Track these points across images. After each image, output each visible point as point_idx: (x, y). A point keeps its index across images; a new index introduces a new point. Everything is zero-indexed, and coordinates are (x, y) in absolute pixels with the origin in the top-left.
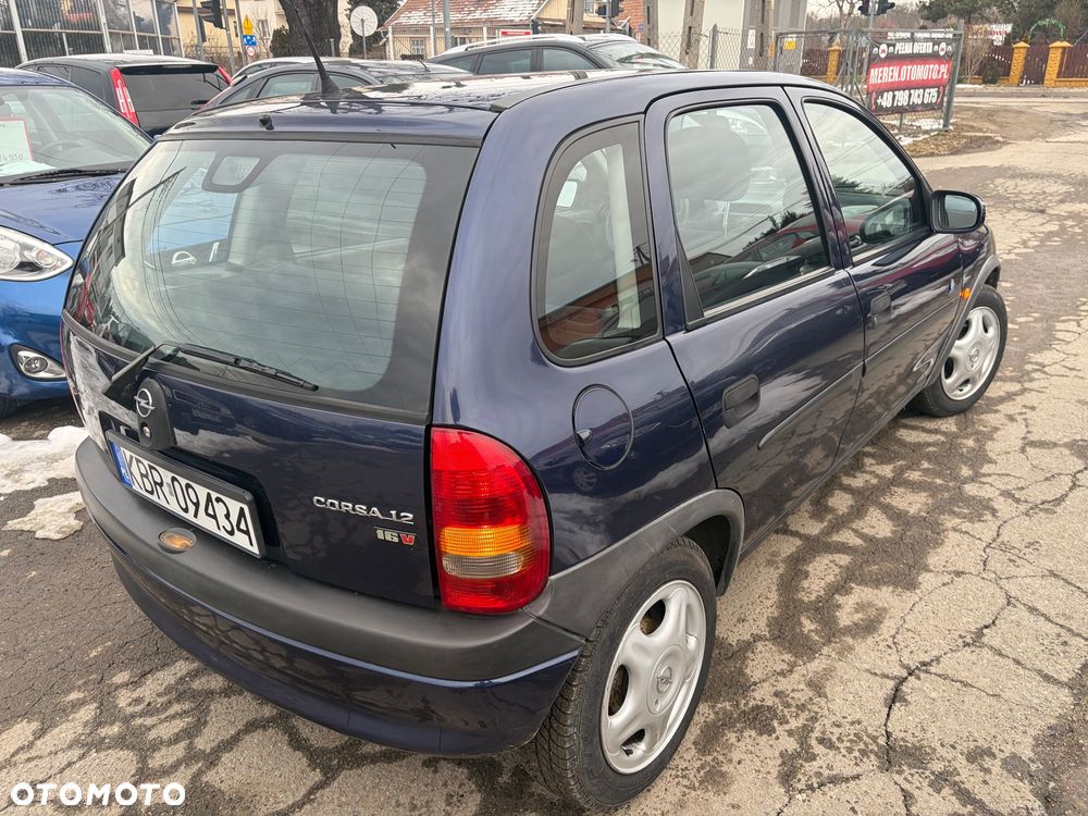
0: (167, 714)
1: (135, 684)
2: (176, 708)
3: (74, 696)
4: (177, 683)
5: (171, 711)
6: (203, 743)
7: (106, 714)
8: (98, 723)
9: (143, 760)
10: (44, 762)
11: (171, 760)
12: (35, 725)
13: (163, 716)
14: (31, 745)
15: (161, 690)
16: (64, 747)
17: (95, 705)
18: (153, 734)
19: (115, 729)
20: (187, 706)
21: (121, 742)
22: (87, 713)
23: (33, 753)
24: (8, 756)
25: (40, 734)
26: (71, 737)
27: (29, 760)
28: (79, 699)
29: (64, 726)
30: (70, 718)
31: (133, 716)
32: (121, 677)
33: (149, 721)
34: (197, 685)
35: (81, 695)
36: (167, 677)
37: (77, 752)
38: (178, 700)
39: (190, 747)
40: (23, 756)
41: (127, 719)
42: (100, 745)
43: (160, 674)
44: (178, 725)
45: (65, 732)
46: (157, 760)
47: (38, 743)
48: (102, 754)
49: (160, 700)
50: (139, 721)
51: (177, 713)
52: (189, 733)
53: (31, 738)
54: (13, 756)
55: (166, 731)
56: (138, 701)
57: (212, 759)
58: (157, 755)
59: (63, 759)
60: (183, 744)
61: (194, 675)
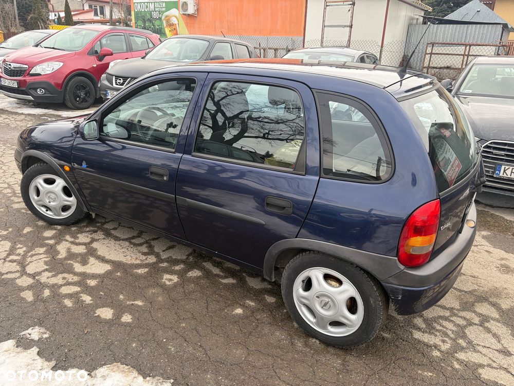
0: (443, 329)
1: (436, 347)
2: (438, 327)
3: (457, 366)
4: (426, 332)
5: (441, 328)
6: (447, 314)
7: (457, 348)
8: (462, 349)
9: (465, 327)
10: (491, 355)
11: (459, 319)
12: (480, 371)
13: (445, 329)
14: (489, 366)
15: (433, 336)
16: (480, 354)
17: (456, 355)
18: (454, 329)
19: (461, 341)
20: (435, 325)
21: (464, 336)
22: (461, 356)
23: (491, 362)
24: (498, 370)
25: (481, 366)
26: (475, 354)
27: (494, 362)
28: (458, 363)
29: (472, 360)
30: (467, 360)
31: (451, 339)
32: (436, 353)
33: (450, 333)
34: (424, 326)
35: (455, 363)
36: (426, 338)
37: (479, 348)
38: (434, 328)
39: (451, 316)
40: (494, 365)
41: (454, 340)
42: (470, 342)
43: (426, 341)
44: (445, 323)
45: (474, 357)
46: (462, 322)
47: (485, 364)
48: (473, 339)
49: (438, 334)
50: (452, 336)
51: (441, 326)
52: (446, 319)
53: (486, 368)
54: (497, 369)
55: (450, 326)
56: (443, 341)
57: (451, 309)
58: (460, 323)
59: (484, 351)
60: (451, 319)
61: (419, 329)
